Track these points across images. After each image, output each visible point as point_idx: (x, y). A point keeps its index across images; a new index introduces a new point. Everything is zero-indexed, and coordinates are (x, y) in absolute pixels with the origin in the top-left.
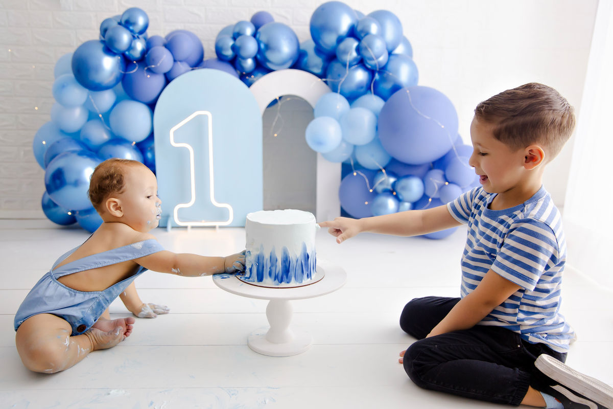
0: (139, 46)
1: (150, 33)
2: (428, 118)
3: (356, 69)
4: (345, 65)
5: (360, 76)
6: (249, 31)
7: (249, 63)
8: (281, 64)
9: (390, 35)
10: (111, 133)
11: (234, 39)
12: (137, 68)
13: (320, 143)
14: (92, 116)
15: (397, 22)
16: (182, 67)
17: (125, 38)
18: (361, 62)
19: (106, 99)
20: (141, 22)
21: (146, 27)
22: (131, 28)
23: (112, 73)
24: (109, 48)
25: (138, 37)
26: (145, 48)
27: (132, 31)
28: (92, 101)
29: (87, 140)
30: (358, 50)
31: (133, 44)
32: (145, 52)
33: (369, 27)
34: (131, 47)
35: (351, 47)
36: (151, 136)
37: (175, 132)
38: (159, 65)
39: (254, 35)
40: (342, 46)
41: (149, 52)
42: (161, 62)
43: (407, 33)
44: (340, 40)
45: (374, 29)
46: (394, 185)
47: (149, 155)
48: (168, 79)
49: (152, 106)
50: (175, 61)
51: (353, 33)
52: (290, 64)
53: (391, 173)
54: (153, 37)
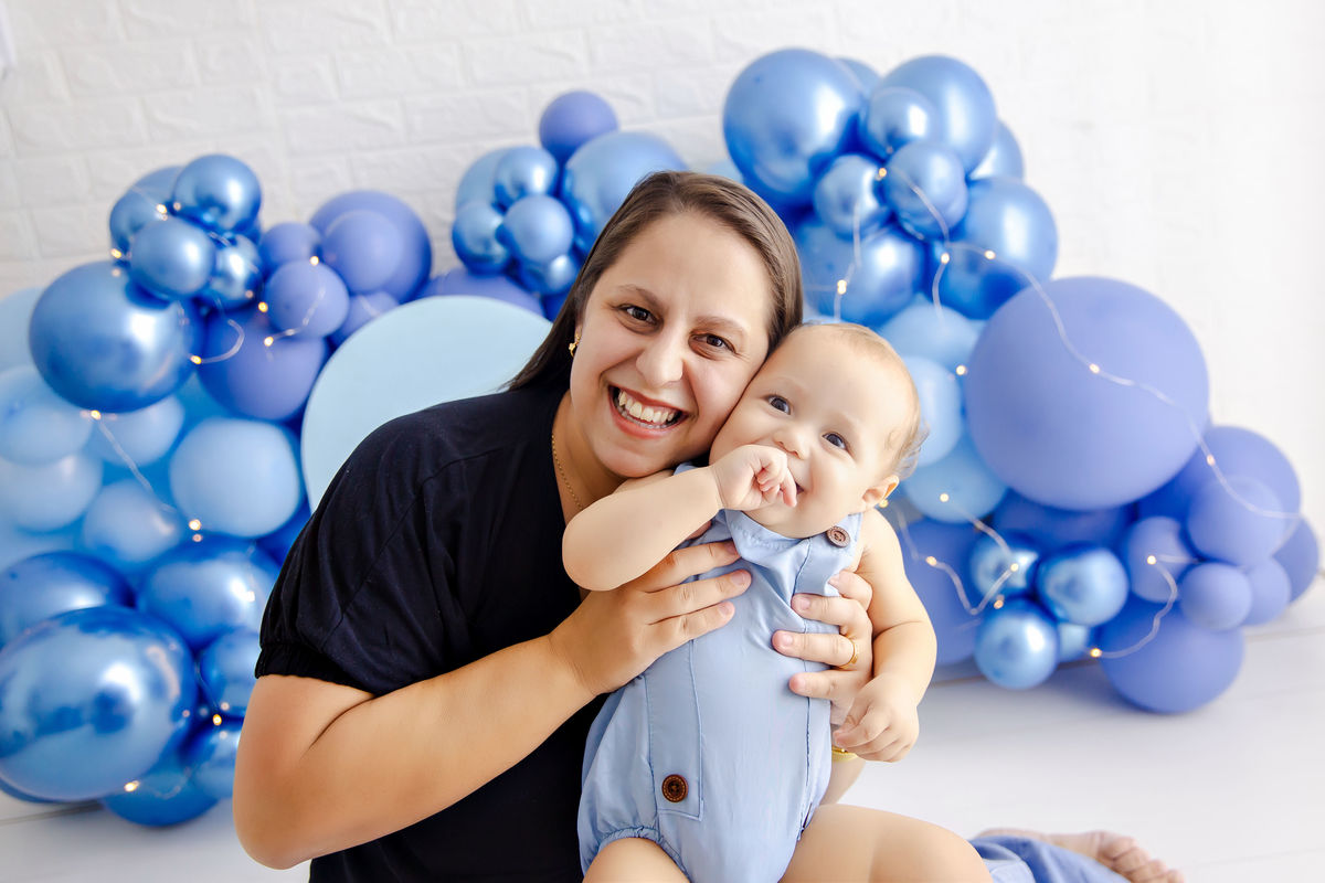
0: (239, 263)
1: (267, 220)
3: (876, 241)
4: (846, 237)
5: (889, 258)
6: (539, 176)
7: (560, 267)
10: (181, 520)
11: (502, 206)
12: (240, 340)
14: (113, 474)
15: (979, 88)
17: (191, 251)
18: (890, 220)
19: (157, 425)
20: (235, 194)
21: (255, 206)
22: (208, 218)
24: (145, 292)
25: (233, 242)
26: (255, 270)
27: (208, 228)
28: (110, 436)
29: (108, 549)
30: (879, 189)
31: (220, 265)
32: (261, 280)
33: (903, 116)
34: (215, 271)
35: (858, 183)
39: (557, 191)
41: (273, 281)
44: (820, 166)
45: (916, 122)
46: (1034, 573)
49: (293, 425)
50: (352, 293)
51: (855, 140)
53: (1019, 540)
54: (275, 231)
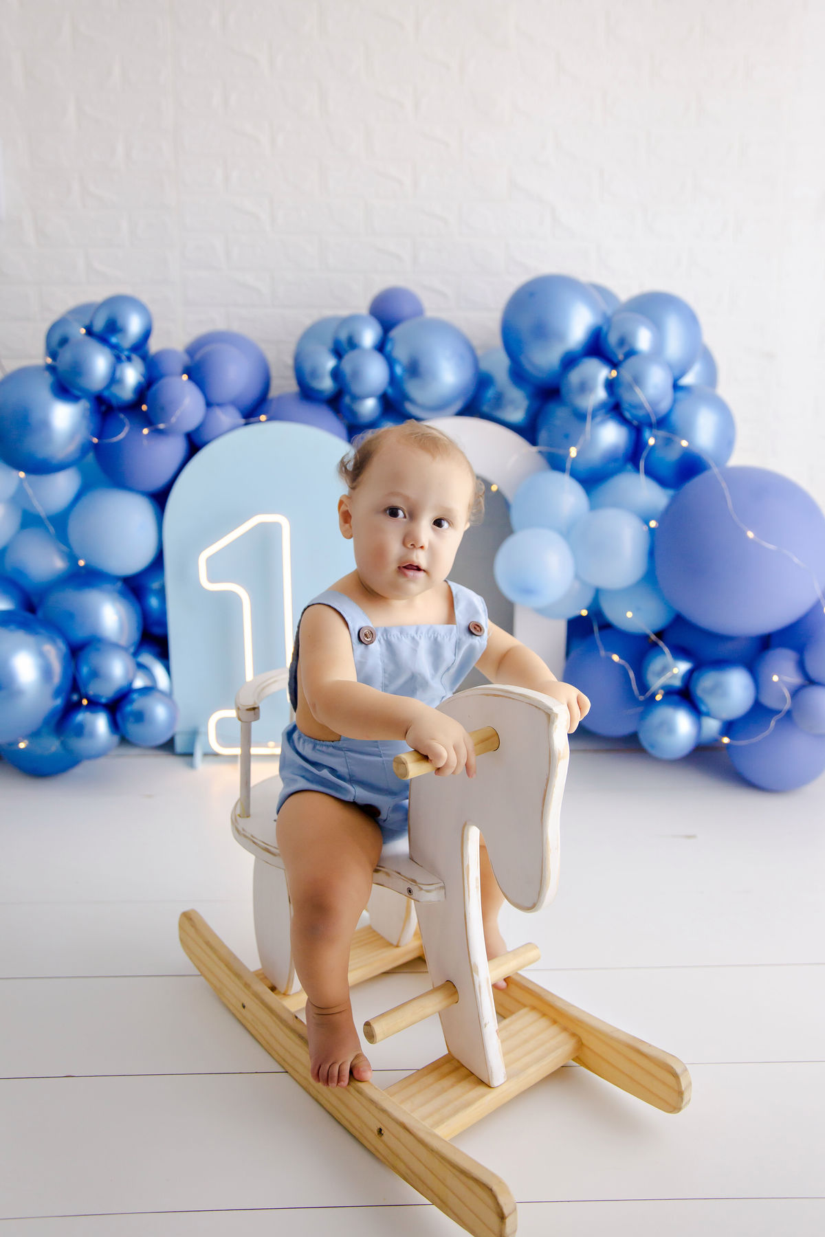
0: (132, 375)
1: (154, 346)
2: (771, 547)
3: (603, 422)
4: (581, 416)
5: (611, 435)
6: (369, 336)
7: (369, 406)
8: (439, 408)
9: (675, 346)
10: (72, 558)
11: (338, 353)
12: (126, 430)
13: (528, 591)
14: (29, 520)
15: (691, 320)
16: (226, 417)
17: (100, 363)
18: (615, 409)
19: (62, 486)
20: (134, 326)
21: (146, 335)
22: (114, 340)
23: (72, 436)
24: (65, 389)
25: (129, 359)
26: (142, 379)
27: (114, 347)
28: (30, 491)
29: (20, 572)
30: (611, 385)
31: (118, 374)
32: (145, 390)
33: (634, 335)
34: (114, 379)
35: (595, 378)
36: (158, 563)
37: (209, 560)
38: (173, 420)
39: (381, 347)
40: (574, 377)
41: (154, 388)
42: (178, 413)
43: (710, 338)
44: (570, 361)
45: (643, 339)
46: (689, 677)
47: (154, 602)
48: (194, 444)
49: (160, 498)
50: (209, 404)
51: (596, 347)
52: (458, 405)
53: (681, 652)
54: (160, 354)
